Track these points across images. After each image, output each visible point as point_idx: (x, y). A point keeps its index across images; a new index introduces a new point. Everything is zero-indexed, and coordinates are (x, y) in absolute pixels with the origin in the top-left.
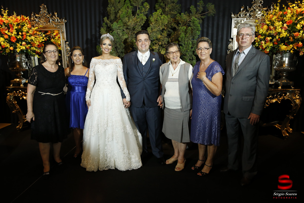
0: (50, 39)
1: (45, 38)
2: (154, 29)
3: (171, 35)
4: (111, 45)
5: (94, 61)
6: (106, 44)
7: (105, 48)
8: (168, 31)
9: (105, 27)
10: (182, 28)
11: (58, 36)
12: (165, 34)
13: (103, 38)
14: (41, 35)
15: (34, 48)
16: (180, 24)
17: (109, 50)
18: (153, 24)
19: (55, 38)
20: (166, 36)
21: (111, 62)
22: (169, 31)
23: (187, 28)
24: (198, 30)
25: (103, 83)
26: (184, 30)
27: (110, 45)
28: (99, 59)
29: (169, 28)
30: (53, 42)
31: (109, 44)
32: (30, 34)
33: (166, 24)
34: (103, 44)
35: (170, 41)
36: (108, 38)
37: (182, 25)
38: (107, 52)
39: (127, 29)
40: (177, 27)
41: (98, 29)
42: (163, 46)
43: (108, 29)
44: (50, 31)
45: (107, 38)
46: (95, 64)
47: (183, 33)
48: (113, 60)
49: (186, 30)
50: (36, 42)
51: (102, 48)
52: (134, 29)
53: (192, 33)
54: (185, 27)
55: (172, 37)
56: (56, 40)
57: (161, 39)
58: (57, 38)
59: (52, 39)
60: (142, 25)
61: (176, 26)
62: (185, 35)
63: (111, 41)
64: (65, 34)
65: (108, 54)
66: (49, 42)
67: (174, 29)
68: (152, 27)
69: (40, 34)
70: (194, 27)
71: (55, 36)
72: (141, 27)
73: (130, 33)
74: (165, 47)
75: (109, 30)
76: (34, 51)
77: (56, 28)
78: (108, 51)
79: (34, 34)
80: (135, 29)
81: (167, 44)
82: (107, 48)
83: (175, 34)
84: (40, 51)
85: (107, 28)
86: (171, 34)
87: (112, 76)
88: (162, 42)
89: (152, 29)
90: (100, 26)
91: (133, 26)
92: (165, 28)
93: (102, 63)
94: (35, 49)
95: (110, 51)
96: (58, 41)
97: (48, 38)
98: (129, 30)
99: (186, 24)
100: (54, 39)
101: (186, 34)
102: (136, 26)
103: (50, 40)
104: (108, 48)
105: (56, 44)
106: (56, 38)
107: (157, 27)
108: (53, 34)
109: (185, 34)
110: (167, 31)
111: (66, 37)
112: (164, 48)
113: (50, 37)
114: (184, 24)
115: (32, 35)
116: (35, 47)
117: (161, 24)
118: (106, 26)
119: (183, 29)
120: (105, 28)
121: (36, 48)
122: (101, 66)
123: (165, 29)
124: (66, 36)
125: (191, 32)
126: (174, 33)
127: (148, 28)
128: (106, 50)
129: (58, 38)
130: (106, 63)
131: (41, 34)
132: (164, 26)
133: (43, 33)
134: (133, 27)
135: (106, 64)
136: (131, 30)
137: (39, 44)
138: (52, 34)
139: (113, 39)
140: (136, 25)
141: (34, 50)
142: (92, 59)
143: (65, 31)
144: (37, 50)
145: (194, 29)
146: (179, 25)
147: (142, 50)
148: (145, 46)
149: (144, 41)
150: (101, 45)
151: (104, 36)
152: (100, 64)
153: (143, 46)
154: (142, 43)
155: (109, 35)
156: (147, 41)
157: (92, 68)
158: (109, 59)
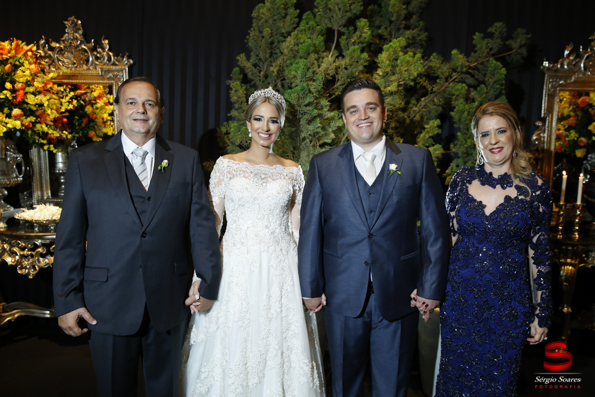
4: (276, 122)
5: (226, 167)
6: (263, 117)
13: (254, 102)
14: (63, 92)
15: (44, 126)
17: (270, 135)
25: (256, 235)
26: (464, 92)
27: (273, 122)
28: (241, 160)
31: (271, 118)
32: (36, 88)
34: (256, 119)
36: (269, 102)
38: (266, 143)
44: (83, 87)
45: (265, 101)
46: (229, 176)
48: (285, 170)
50: (49, 112)
51: (252, 129)
63: (279, 110)
69: (62, 90)
76: (45, 135)
77: (103, 79)
78: (269, 139)
79: (46, 91)
82: (265, 129)
84: (61, 136)
93: (252, 175)
94: (45, 129)
95: (273, 138)
104: (268, 130)
115: (40, 93)
116: (47, 125)
119: (462, 89)
121: (51, 126)
122: (250, 181)
128: (263, 135)
130: (265, 174)
131: (65, 92)
133: (68, 90)
135: (265, 178)
137: (57, 115)
138: (89, 94)
139: (284, 104)
141: (43, 132)
142: (218, 161)
144: (50, 131)
147: (360, 138)
148: (369, 124)
149: (365, 110)
150: (249, 122)
151: (259, 94)
152: (247, 178)
153: (363, 125)
154: (360, 117)
155: (275, 93)
156: (373, 110)
157: (218, 187)
158: (271, 164)
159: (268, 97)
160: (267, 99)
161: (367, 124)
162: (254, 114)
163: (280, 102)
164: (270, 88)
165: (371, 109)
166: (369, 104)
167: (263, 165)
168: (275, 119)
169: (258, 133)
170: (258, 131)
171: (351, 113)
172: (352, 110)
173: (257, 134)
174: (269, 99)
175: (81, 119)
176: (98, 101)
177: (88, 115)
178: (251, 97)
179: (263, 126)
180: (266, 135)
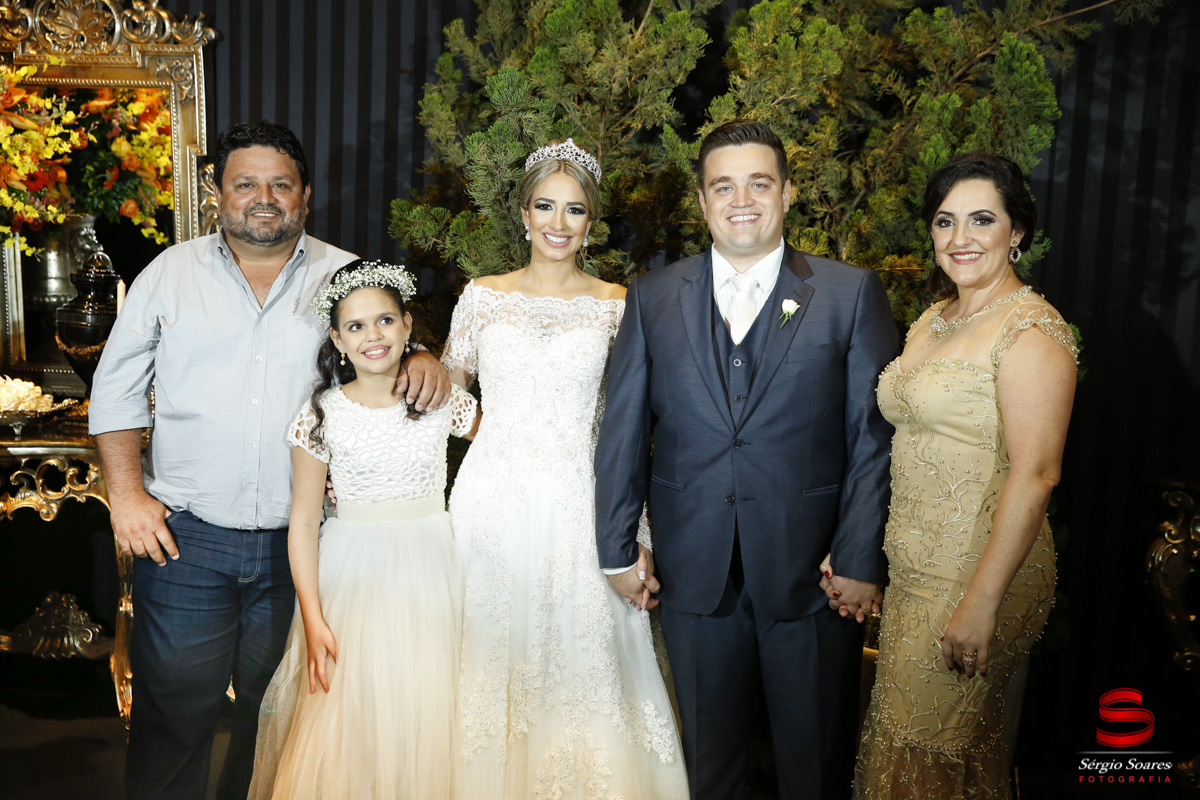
0: (109, 136)
1: (75, 136)
2: (754, 104)
3: (869, 142)
4: (581, 212)
6: (553, 202)
7: (546, 229)
8: (844, 118)
9: (454, 80)
10: (937, 104)
11: (159, 121)
12: (826, 135)
13: (536, 172)
14: (50, 112)
16: (925, 73)
17: (569, 237)
18: (748, 75)
19: (137, 132)
20: (834, 147)
22: (851, 117)
23: (968, 103)
24: (1038, 119)
26: (947, 116)
27: (575, 211)
28: (509, 288)
29: (858, 99)
30: (126, 158)
31: (569, 204)
33: (838, 78)
35: (858, 179)
36: (565, 171)
37: (936, 80)
38: (557, 253)
39: (584, 98)
40: (908, 93)
41: (406, 90)
42: (816, 212)
43: (465, 95)
44: (107, 93)
45: (559, 169)
46: (481, 321)
47: (937, 138)
49: (961, 114)
50: (16, 160)
51: (531, 224)
52: (627, 101)
53: (997, 135)
54: (955, 97)
55: (875, 160)
56: (142, 144)
57: (801, 170)
58: (149, 131)
59: (118, 140)
60: (680, 79)
61: (899, 88)
62: (954, 147)
63: (587, 186)
64: (204, 114)
65: (568, 266)
66: (102, 154)
67: (888, 106)
68: (741, 94)
69: (49, 105)
70: (1015, 101)
71: (140, 119)
72: (672, 95)
73: (601, 126)
74: (823, 219)
75: (477, 102)
77: (148, 76)
78: (565, 245)
79: (9, 110)
80: (635, 99)
81: (841, 200)
82: (559, 227)
83: (895, 138)
84: (42, 216)
85: (460, 89)
86: (865, 135)
88: (808, 183)
89: (740, 104)
90: (421, 75)
91: (621, 85)
92: (830, 101)
93: (525, 318)
94: (7, 200)
95: (575, 244)
96: (157, 151)
97: (92, 137)
98: (597, 108)
99: (964, 75)
100: (129, 139)
101: (962, 141)
102: (641, 83)
103: (105, 143)
104: (565, 228)
105: (142, 169)
106: (144, 136)
107: (776, 98)
108: (125, 105)
109: (954, 139)
110: (842, 115)
111: (204, 131)
112: (817, 228)
113: (110, 126)
114: (951, 73)
116: (10, 190)
117: (798, 78)
118: (458, 75)
119: (944, 107)
120: (453, 86)
121: (18, 192)
123: (827, 106)
124: (204, 125)
125: (990, 132)
126: (888, 130)
127: (715, 101)
128: (554, 239)
129: (155, 134)
130: (550, 317)
131: (55, 110)
132: (826, 84)
133: (64, 105)
134: (626, 91)
135: (549, 325)
136: (611, 111)
137: (34, 168)
138: (120, 108)
139: (598, 174)
140: (641, 78)
142: (467, 290)
143: (203, 96)
144: (19, 206)
145: (1014, 114)
146: (921, 82)
147: (732, 243)
148: (753, 217)
149: (747, 188)
150: (527, 209)
151: (546, 154)
152: (514, 324)
153: (741, 218)
154: (737, 201)
155: (578, 150)
158: (568, 293)
159: (564, 160)
160: (563, 165)
161: (750, 217)
162: (536, 196)
163: (589, 169)
164: (570, 141)
165: (759, 185)
166: (756, 176)
167: (551, 298)
168: (578, 206)
169: (544, 234)
170: (544, 230)
171: (719, 191)
172: (721, 185)
173: (542, 236)
174: (565, 164)
175: (98, 171)
176: (145, 125)
177: (118, 160)
178: (531, 157)
179: (554, 220)
180: (561, 237)
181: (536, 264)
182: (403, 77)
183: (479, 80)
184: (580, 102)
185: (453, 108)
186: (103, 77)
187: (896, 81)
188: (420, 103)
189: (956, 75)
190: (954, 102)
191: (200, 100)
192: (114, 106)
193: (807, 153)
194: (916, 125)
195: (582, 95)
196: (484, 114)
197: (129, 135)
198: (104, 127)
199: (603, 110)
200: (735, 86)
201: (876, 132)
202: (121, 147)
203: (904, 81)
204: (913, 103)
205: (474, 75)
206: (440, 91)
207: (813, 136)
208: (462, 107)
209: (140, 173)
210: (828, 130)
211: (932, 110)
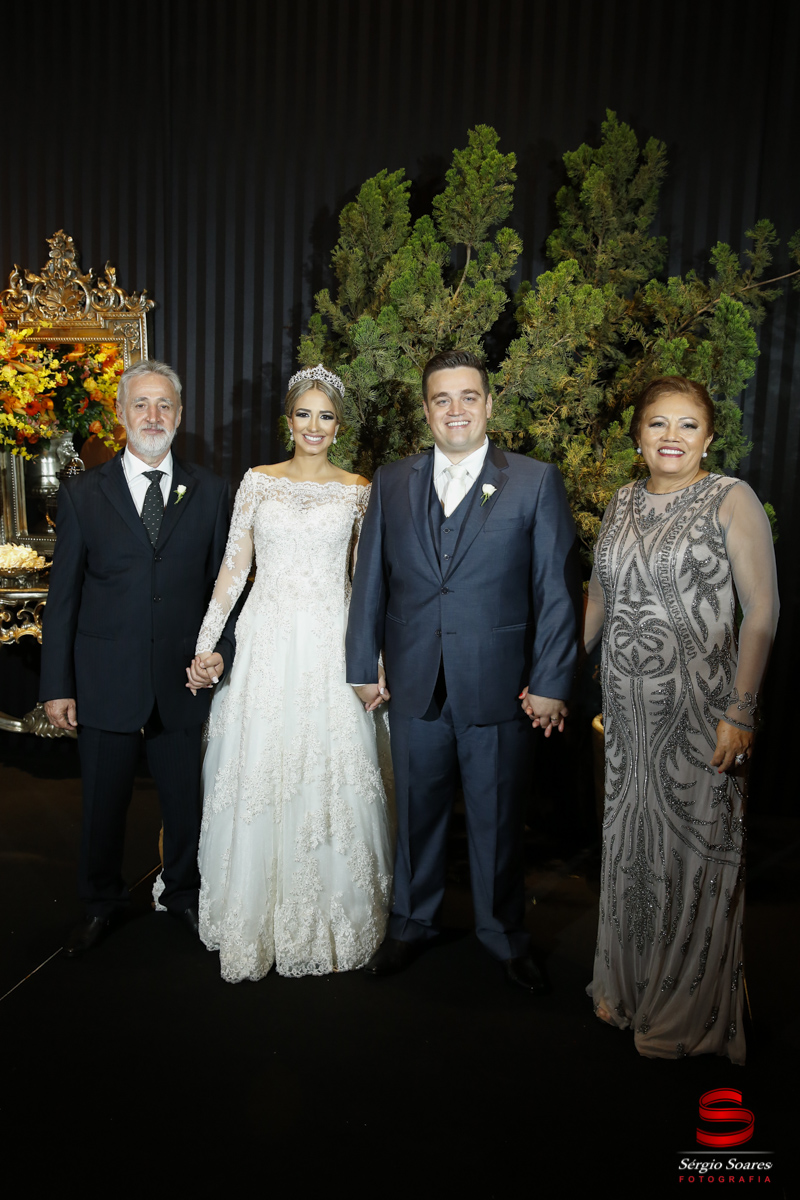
0: (82, 377)
1: (59, 376)
2: (541, 346)
3: (618, 374)
4: (331, 418)
5: (255, 484)
6: (309, 411)
7: (305, 432)
8: (601, 357)
9: (322, 332)
10: (672, 345)
11: (116, 366)
12: (589, 368)
13: (296, 389)
14: (42, 360)
15: (11, 417)
16: (659, 324)
17: (323, 437)
18: (536, 324)
19: (101, 374)
20: (594, 377)
21: (332, 496)
22: (606, 357)
23: (692, 346)
24: (745, 356)
25: (290, 586)
26: (679, 354)
27: (326, 417)
28: (279, 475)
29: (610, 344)
30: (94, 393)
31: (321, 412)
33: (597, 327)
34: (299, 415)
35: (611, 400)
36: (318, 388)
37: (668, 329)
38: (315, 449)
39: (418, 343)
41: (287, 341)
42: (580, 424)
43: (330, 342)
44: (81, 347)
45: (313, 387)
46: (258, 497)
48: (342, 490)
49: (687, 352)
50: (19, 393)
51: (294, 429)
52: (448, 344)
53: (714, 367)
54: (685, 340)
55: (622, 387)
56: (104, 382)
57: (569, 394)
58: (109, 373)
59: (89, 380)
60: (487, 327)
63: (335, 399)
65: (322, 458)
66: (77, 390)
67: (632, 348)
68: (531, 338)
69: (41, 356)
70: (729, 342)
71: (103, 365)
72: (481, 339)
74: (586, 429)
75: (338, 347)
77: (108, 335)
78: (319, 443)
79: (14, 359)
80: (453, 344)
81: (598, 415)
82: (314, 429)
83: (638, 372)
84: (36, 432)
85: (326, 338)
86: (615, 369)
87: (331, 556)
88: (575, 404)
89: (531, 346)
90: (298, 328)
91: (444, 331)
92: (590, 345)
93: (290, 497)
94: (14, 422)
95: (327, 442)
96: (115, 387)
97: (70, 376)
98: (426, 349)
99: (689, 326)
100: (96, 379)
101: (689, 372)
102: (459, 330)
103: (79, 382)
104: (319, 430)
105: (105, 400)
106: (106, 377)
107: (556, 341)
108: (93, 356)
110: (599, 355)
112: (582, 436)
113: (82, 370)
114: (679, 324)
116: (15, 415)
117: (572, 326)
118: (325, 328)
119: (677, 348)
120: (321, 336)
121: (21, 416)
122: (286, 507)
123: (587, 349)
125: (710, 365)
126: (632, 366)
127: (513, 342)
128: (311, 439)
129: (113, 375)
131: (45, 359)
132: (588, 334)
133: (51, 355)
134: (447, 338)
135: (307, 502)
137: (31, 399)
138: (89, 358)
139: (343, 390)
140: (458, 327)
141: (10, 427)
142: (247, 476)
143: (146, 348)
144: (21, 426)
145: (729, 352)
146: (657, 331)
147: (450, 443)
148: (465, 423)
149: (459, 402)
150: (291, 417)
151: (303, 376)
152: (281, 501)
153: (456, 424)
154: (452, 410)
155: (326, 372)
156: (470, 402)
157: (244, 513)
158: (322, 480)
159: (317, 380)
160: (317, 384)
161: (462, 423)
162: (297, 407)
163: (336, 386)
164: (320, 365)
165: (469, 399)
166: (466, 392)
167: (310, 483)
168: (328, 414)
169: (304, 435)
171: (438, 403)
172: (440, 399)
173: (302, 437)
174: (319, 382)
175: (76, 401)
176: (107, 369)
177: (88, 394)
178: (292, 379)
179: (310, 424)
180: (316, 437)
181: (298, 458)
182: (285, 331)
183: (340, 332)
184: (414, 345)
185: (322, 352)
186: (77, 336)
187: (638, 330)
188: (298, 348)
189: (682, 326)
190: (683, 344)
191: (144, 350)
192: (86, 356)
193: (575, 381)
194: (653, 361)
195: (416, 340)
196: (344, 356)
197: (96, 376)
198: (79, 372)
199: (430, 350)
200: (526, 333)
201: (623, 367)
202: (90, 384)
203: (645, 330)
204: (651, 345)
205: (336, 328)
206: (312, 340)
207: (579, 370)
208: (328, 351)
209: (103, 402)
210: (590, 366)
211: (669, 350)
